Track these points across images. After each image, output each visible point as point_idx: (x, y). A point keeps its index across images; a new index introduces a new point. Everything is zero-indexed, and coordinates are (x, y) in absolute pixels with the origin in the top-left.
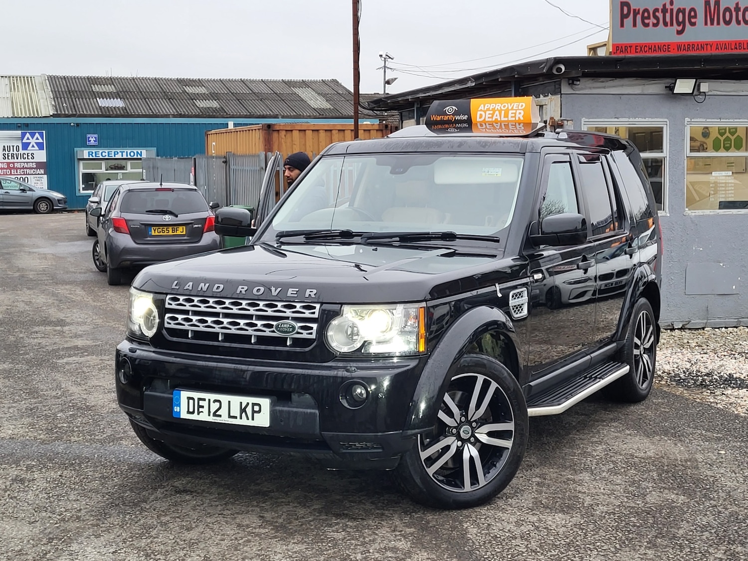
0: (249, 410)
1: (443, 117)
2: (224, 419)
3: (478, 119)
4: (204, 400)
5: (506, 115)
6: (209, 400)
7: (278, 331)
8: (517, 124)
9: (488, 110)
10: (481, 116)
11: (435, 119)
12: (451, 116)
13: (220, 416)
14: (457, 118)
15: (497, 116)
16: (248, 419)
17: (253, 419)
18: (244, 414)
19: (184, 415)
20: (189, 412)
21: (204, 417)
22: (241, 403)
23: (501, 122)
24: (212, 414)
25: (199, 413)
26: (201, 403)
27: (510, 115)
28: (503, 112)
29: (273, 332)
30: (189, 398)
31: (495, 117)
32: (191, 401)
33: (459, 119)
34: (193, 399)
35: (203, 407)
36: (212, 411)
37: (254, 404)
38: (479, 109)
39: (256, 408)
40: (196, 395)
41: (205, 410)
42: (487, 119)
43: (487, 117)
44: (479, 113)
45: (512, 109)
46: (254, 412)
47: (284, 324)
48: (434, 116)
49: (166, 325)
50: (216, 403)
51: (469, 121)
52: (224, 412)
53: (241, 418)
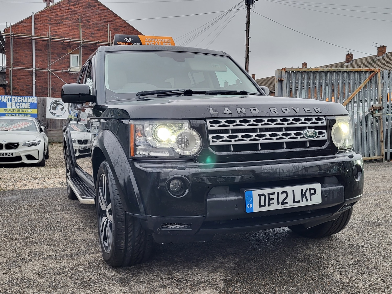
0: (308, 194)
1: (125, 43)
2: (291, 205)
4: (274, 193)
6: (278, 193)
7: (307, 136)
9: (151, 41)
11: (120, 44)
12: (130, 43)
13: (287, 203)
16: (307, 201)
17: (311, 200)
18: (304, 198)
19: (257, 209)
20: (260, 206)
21: (275, 207)
22: (302, 190)
24: (280, 203)
25: (269, 205)
26: (271, 197)
28: (160, 43)
29: (303, 137)
30: (260, 195)
32: (262, 197)
34: (264, 195)
35: (273, 199)
36: (281, 200)
37: (311, 189)
38: (146, 41)
39: (313, 192)
40: (266, 191)
41: (275, 201)
45: (164, 42)
46: (311, 195)
48: (119, 42)
49: (212, 144)
50: (283, 194)
52: (290, 200)
53: (302, 201)
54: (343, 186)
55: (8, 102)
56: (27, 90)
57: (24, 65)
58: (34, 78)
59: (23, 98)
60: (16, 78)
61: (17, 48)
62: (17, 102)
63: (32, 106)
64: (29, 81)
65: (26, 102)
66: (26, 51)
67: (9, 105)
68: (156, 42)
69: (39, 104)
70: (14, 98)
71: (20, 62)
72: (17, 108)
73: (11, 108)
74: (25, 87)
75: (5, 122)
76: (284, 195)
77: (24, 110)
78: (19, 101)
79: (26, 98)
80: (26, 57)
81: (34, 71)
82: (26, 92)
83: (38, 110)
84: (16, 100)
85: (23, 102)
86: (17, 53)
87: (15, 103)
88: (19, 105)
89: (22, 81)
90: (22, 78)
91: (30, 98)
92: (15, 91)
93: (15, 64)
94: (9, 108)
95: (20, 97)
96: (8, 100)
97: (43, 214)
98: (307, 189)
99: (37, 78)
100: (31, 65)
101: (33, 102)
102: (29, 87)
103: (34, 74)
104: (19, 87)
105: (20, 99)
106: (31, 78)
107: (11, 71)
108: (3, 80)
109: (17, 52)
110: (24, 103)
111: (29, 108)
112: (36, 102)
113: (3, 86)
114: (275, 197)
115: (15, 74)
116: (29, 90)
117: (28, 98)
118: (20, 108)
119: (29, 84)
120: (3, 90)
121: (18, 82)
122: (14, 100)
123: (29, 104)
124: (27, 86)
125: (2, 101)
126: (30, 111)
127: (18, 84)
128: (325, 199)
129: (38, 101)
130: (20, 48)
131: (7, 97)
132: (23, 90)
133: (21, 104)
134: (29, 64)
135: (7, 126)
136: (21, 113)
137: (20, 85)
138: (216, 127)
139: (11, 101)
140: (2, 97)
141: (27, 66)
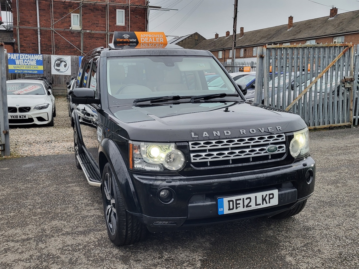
0: (267, 199)
1: (123, 40)
2: (253, 207)
3: (142, 41)
4: (240, 199)
5: (155, 40)
6: (243, 199)
7: (269, 151)
8: (160, 44)
9: (146, 37)
10: (143, 40)
11: (119, 41)
12: (127, 39)
13: (251, 206)
14: (131, 40)
15: (151, 40)
16: (267, 203)
17: (269, 203)
18: (264, 202)
19: (226, 211)
20: (230, 209)
21: (241, 209)
22: (263, 196)
23: (153, 43)
24: (245, 206)
25: (237, 208)
26: (238, 202)
27: (157, 40)
28: (153, 38)
29: (266, 152)
30: (229, 201)
31: (150, 41)
32: (231, 203)
33: (132, 41)
34: (232, 201)
35: (239, 204)
36: (245, 204)
37: (270, 195)
38: (141, 37)
39: (271, 196)
40: (234, 198)
41: (241, 205)
42: (146, 42)
43: (146, 40)
44: (141, 38)
45: (157, 37)
46: (270, 198)
47: (272, 147)
48: (118, 39)
49: (193, 161)
51: (137, 43)
52: (253, 204)
53: (263, 204)
54: (297, 190)
55: (17, 59)
56: (33, 48)
57: (29, 24)
58: (39, 36)
59: (30, 55)
60: (23, 36)
61: (23, 8)
62: (24, 59)
63: (38, 62)
64: (35, 39)
65: (33, 59)
66: (31, 10)
67: (17, 62)
68: (150, 38)
69: (45, 62)
70: (22, 56)
71: (25, 21)
72: (25, 65)
73: (20, 65)
74: (31, 45)
75: (17, 86)
76: (249, 200)
77: (32, 66)
78: (27, 59)
79: (32, 55)
80: (31, 16)
81: (39, 30)
82: (32, 49)
83: (44, 67)
84: (23, 58)
85: (30, 59)
86: (22, 13)
87: (23, 60)
88: (27, 62)
89: (28, 39)
90: (28, 36)
91: (36, 55)
92: (22, 49)
93: (21, 23)
94: (18, 65)
95: (28, 54)
96: (17, 57)
97: (58, 186)
98: (267, 194)
99: (42, 37)
100: (36, 24)
101: (39, 59)
102: (35, 45)
103: (39, 33)
104: (25, 44)
105: (27, 56)
106: (37, 36)
107: (18, 30)
108: (11, 38)
109: (23, 11)
110: (31, 61)
111: (36, 64)
112: (41, 59)
113: (12, 44)
114: (241, 202)
115: (22, 33)
116: (35, 48)
117: (35, 55)
118: (27, 65)
119: (35, 42)
120: (11, 47)
121: (25, 40)
122: (22, 58)
123: (36, 61)
124: (33, 43)
125: (11, 58)
126: (37, 68)
127: (25, 42)
128: (281, 200)
129: (43, 58)
130: (25, 8)
131: (16, 54)
132: (30, 48)
133: (28, 61)
134: (34, 24)
135: (19, 89)
136: (28, 69)
137: (27, 43)
138: (197, 148)
139: (19, 59)
140: (11, 55)
141: (32, 25)
